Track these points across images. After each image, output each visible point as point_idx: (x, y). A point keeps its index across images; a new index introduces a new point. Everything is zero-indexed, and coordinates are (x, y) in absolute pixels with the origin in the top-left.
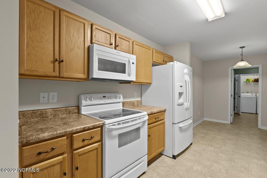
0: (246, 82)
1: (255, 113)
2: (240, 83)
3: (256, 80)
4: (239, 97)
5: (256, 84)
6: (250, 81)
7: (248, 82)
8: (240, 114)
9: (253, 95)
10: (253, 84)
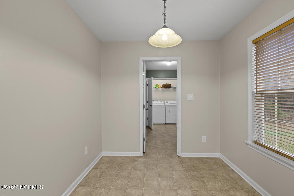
0: (156, 88)
1: (164, 123)
2: (151, 88)
3: (164, 86)
4: (150, 106)
5: (164, 91)
6: (159, 87)
7: (157, 88)
8: (152, 129)
9: (162, 103)
10: (161, 91)
